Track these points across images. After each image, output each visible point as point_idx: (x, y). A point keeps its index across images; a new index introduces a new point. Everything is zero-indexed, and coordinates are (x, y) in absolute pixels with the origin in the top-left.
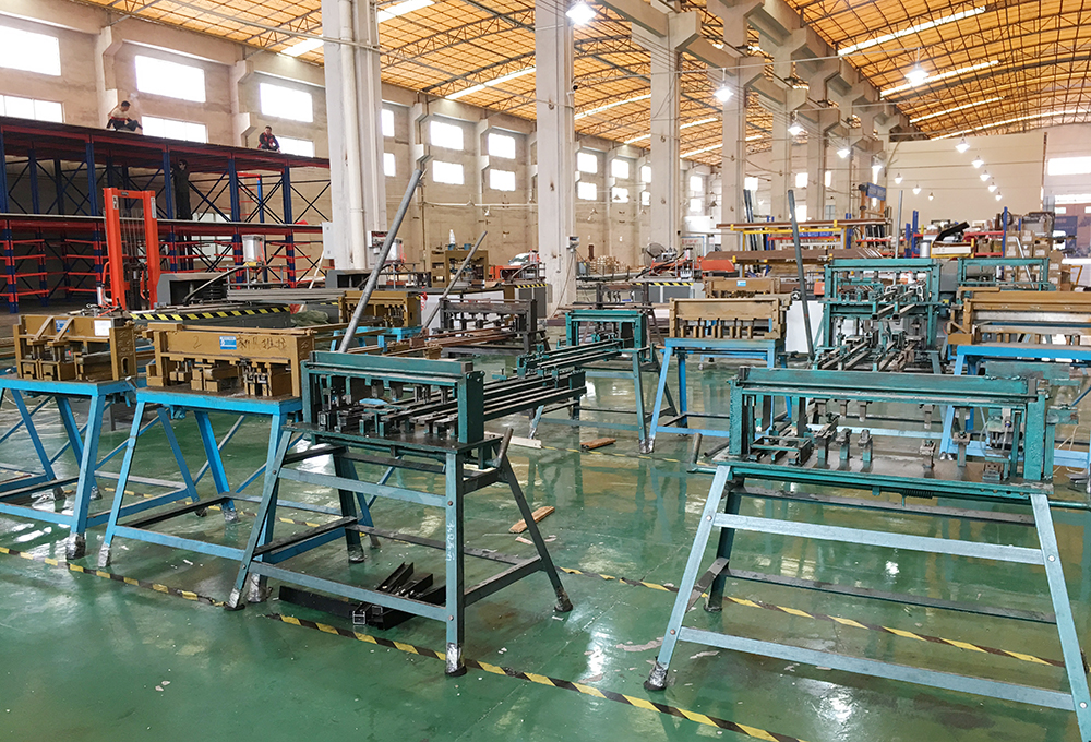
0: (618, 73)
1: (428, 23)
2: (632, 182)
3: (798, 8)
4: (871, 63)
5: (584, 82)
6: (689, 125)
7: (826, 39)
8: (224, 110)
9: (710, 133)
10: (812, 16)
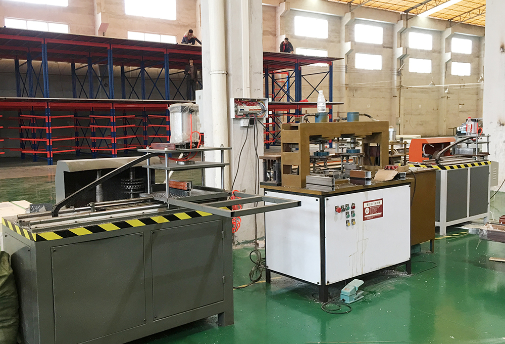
8: (272, 35)
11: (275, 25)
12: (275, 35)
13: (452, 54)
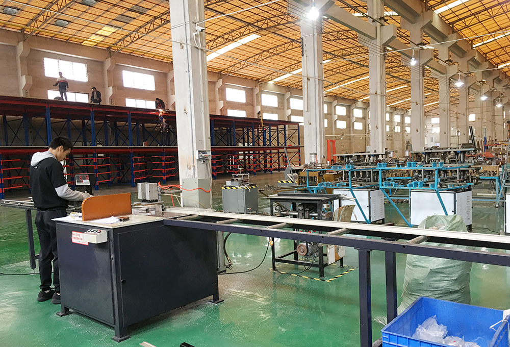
0: (355, 65)
1: (259, 47)
2: (402, 123)
3: (470, 40)
4: (492, 51)
5: (338, 71)
6: (393, 90)
7: (481, 53)
8: (251, 105)
9: (404, 93)
10: (458, 27)
11: (253, 99)
12: (253, 105)
13: (338, 116)
